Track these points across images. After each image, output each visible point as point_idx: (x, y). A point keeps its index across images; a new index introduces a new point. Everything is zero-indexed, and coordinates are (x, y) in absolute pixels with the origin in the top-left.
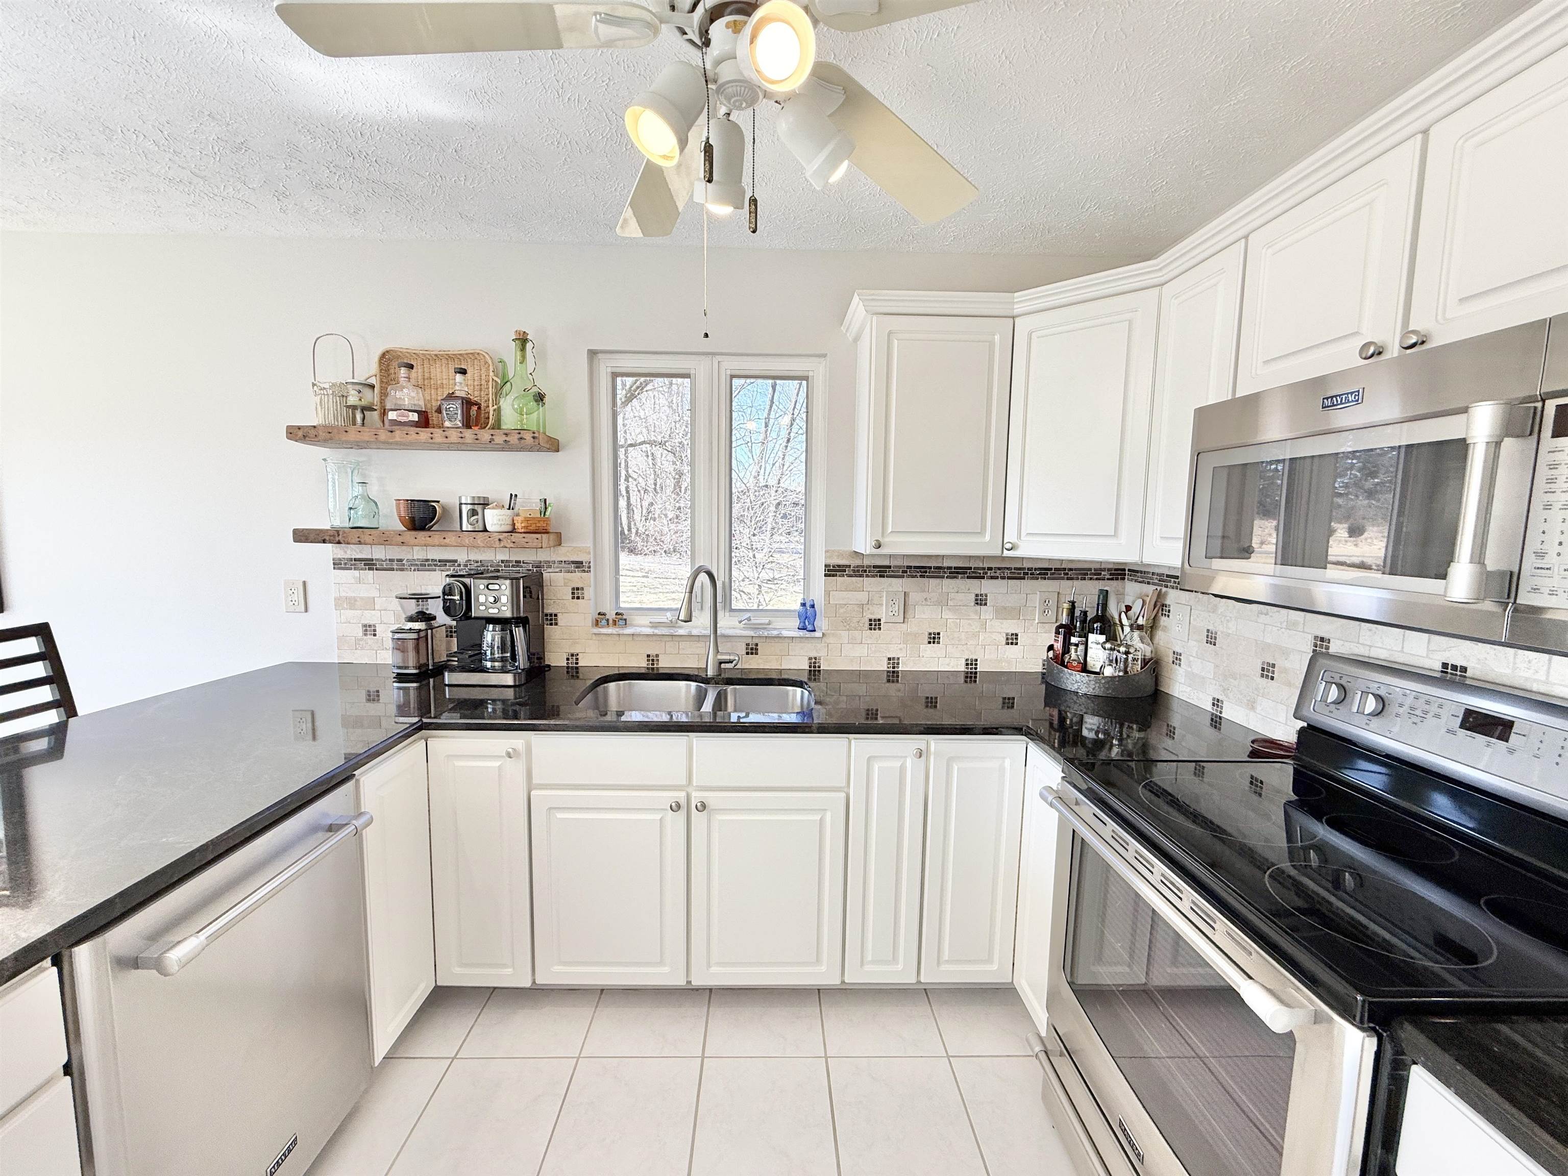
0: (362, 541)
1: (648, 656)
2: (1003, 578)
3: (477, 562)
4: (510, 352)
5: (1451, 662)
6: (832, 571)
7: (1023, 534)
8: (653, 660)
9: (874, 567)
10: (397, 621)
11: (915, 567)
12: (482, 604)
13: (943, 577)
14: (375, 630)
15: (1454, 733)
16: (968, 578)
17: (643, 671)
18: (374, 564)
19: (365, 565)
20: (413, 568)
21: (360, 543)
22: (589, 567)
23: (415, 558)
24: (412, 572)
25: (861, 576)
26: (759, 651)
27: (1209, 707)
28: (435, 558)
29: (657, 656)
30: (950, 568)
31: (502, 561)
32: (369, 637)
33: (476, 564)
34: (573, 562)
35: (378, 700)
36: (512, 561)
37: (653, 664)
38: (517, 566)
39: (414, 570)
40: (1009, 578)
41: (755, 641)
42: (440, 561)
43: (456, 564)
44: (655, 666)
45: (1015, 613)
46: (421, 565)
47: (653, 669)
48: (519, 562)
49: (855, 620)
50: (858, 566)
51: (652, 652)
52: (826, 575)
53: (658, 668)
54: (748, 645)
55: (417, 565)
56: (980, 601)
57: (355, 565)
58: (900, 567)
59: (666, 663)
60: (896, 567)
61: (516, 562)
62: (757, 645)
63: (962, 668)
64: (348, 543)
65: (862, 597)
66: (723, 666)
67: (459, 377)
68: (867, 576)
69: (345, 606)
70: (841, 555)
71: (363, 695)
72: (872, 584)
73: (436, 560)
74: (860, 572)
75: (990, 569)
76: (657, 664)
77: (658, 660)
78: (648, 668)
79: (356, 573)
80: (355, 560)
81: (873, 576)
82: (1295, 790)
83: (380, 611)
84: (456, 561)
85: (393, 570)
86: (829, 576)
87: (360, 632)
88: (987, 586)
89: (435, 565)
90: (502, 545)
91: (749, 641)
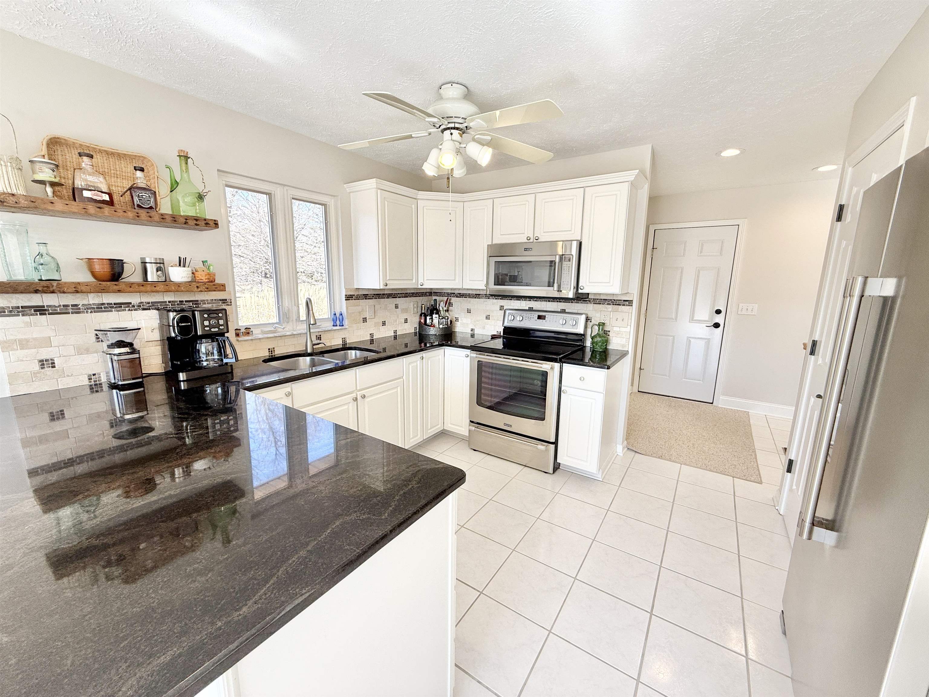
0: (79, 290)
1: (269, 349)
2: (402, 297)
3: (149, 303)
4: (176, 164)
5: (530, 307)
6: (349, 298)
7: (425, 279)
8: (272, 351)
9: (363, 295)
10: (78, 352)
11: (377, 294)
12: (207, 326)
13: (385, 298)
14: (53, 363)
15: (536, 320)
16: (393, 298)
17: (267, 357)
18: (45, 310)
19: (35, 311)
20: (89, 311)
21: (77, 292)
22: (231, 302)
23: (91, 302)
24: (89, 314)
25: (359, 299)
26: (322, 339)
27: (470, 332)
28: (110, 302)
29: (274, 348)
30: (387, 294)
31: (169, 302)
32: (46, 369)
33: (148, 305)
34: (220, 300)
35: (63, 417)
36: (176, 301)
37: (272, 353)
38: (181, 304)
39: (91, 312)
40: (404, 297)
41: (320, 334)
42: (115, 304)
43: (131, 306)
44: (273, 354)
45: (405, 311)
46: (97, 308)
47: (272, 356)
48: (182, 301)
49: (358, 319)
50: (357, 295)
51: (271, 347)
52: (346, 300)
53: (274, 355)
54: (317, 336)
55: (94, 308)
56: (397, 307)
57: (22, 311)
58: (372, 294)
59: (278, 352)
60: (370, 294)
61: (180, 301)
62: (320, 336)
63: (393, 334)
64: (64, 292)
65: (359, 308)
66: (314, 347)
67: (139, 174)
68: (361, 299)
69: (15, 347)
70: (351, 290)
71: (46, 417)
72: (363, 303)
73: (111, 304)
74: (358, 298)
75: (398, 294)
76: (274, 353)
77: (274, 351)
78: (269, 356)
79: (26, 318)
80: (22, 307)
81: (363, 299)
82: (503, 345)
83: (58, 347)
84: (131, 303)
85: (68, 313)
86: (347, 300)
87: (36, 367)
88: (398, 301)
89: (112, 307)
90: (199, 290)
91: (317, 334)
